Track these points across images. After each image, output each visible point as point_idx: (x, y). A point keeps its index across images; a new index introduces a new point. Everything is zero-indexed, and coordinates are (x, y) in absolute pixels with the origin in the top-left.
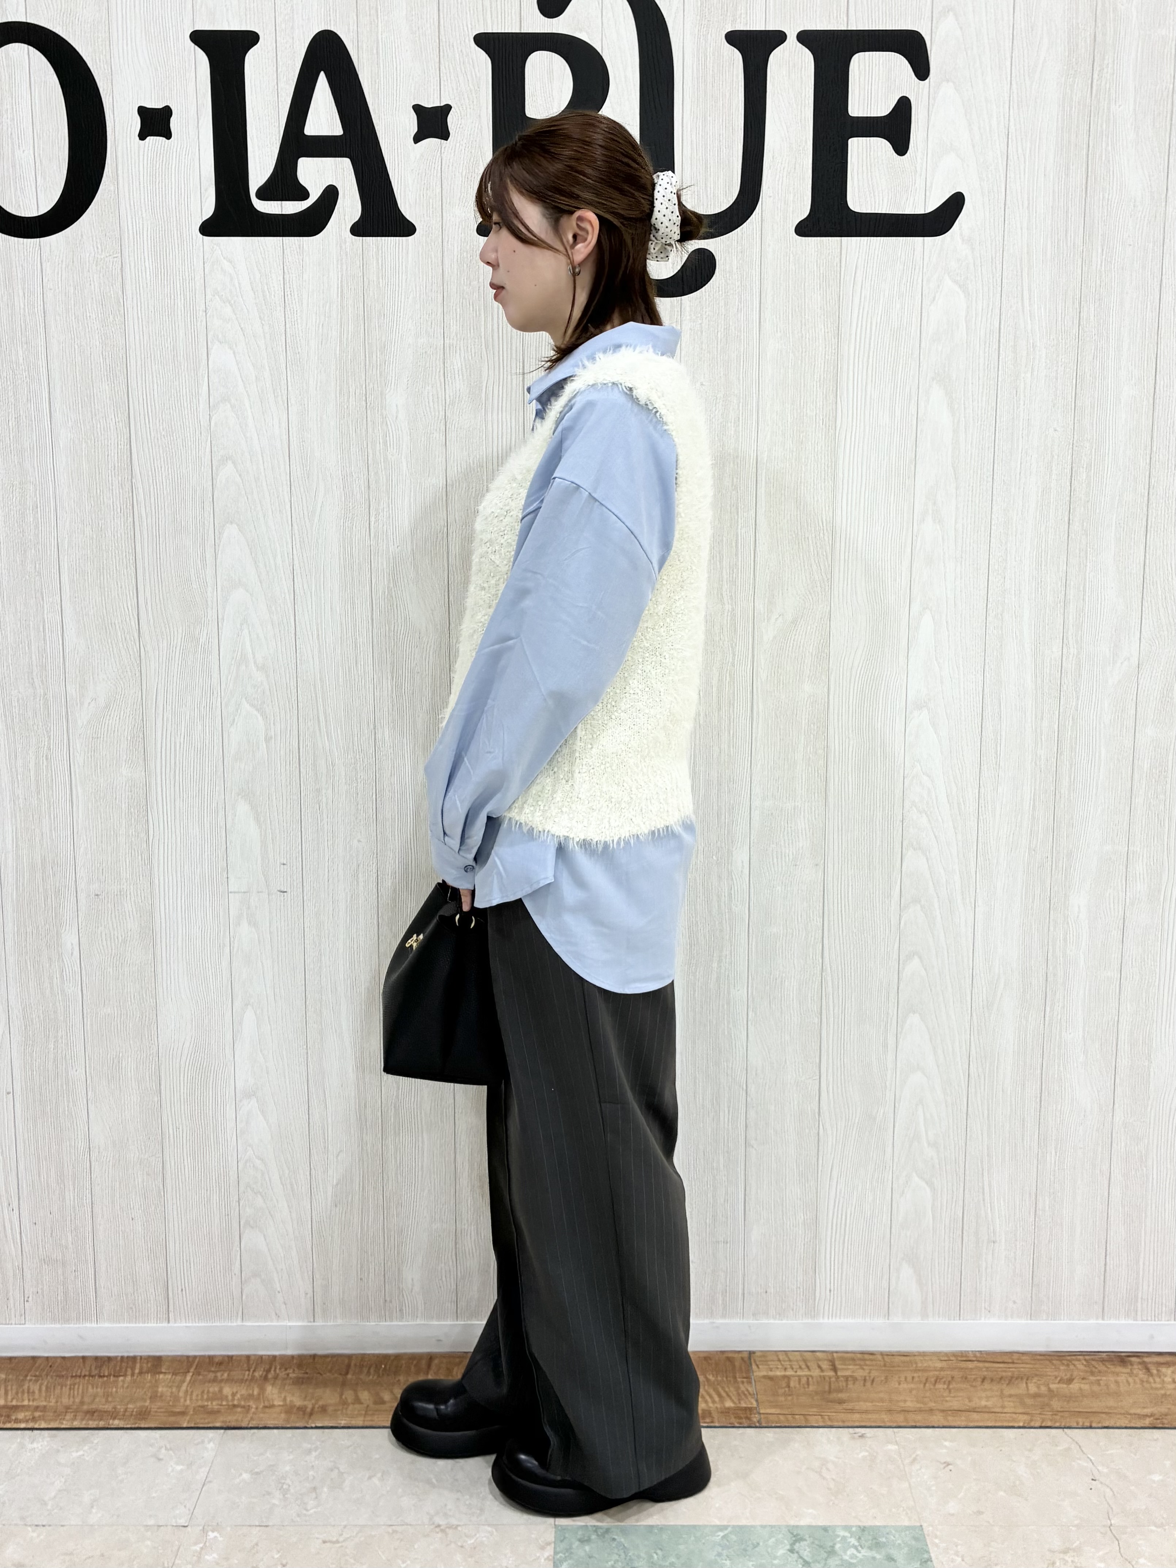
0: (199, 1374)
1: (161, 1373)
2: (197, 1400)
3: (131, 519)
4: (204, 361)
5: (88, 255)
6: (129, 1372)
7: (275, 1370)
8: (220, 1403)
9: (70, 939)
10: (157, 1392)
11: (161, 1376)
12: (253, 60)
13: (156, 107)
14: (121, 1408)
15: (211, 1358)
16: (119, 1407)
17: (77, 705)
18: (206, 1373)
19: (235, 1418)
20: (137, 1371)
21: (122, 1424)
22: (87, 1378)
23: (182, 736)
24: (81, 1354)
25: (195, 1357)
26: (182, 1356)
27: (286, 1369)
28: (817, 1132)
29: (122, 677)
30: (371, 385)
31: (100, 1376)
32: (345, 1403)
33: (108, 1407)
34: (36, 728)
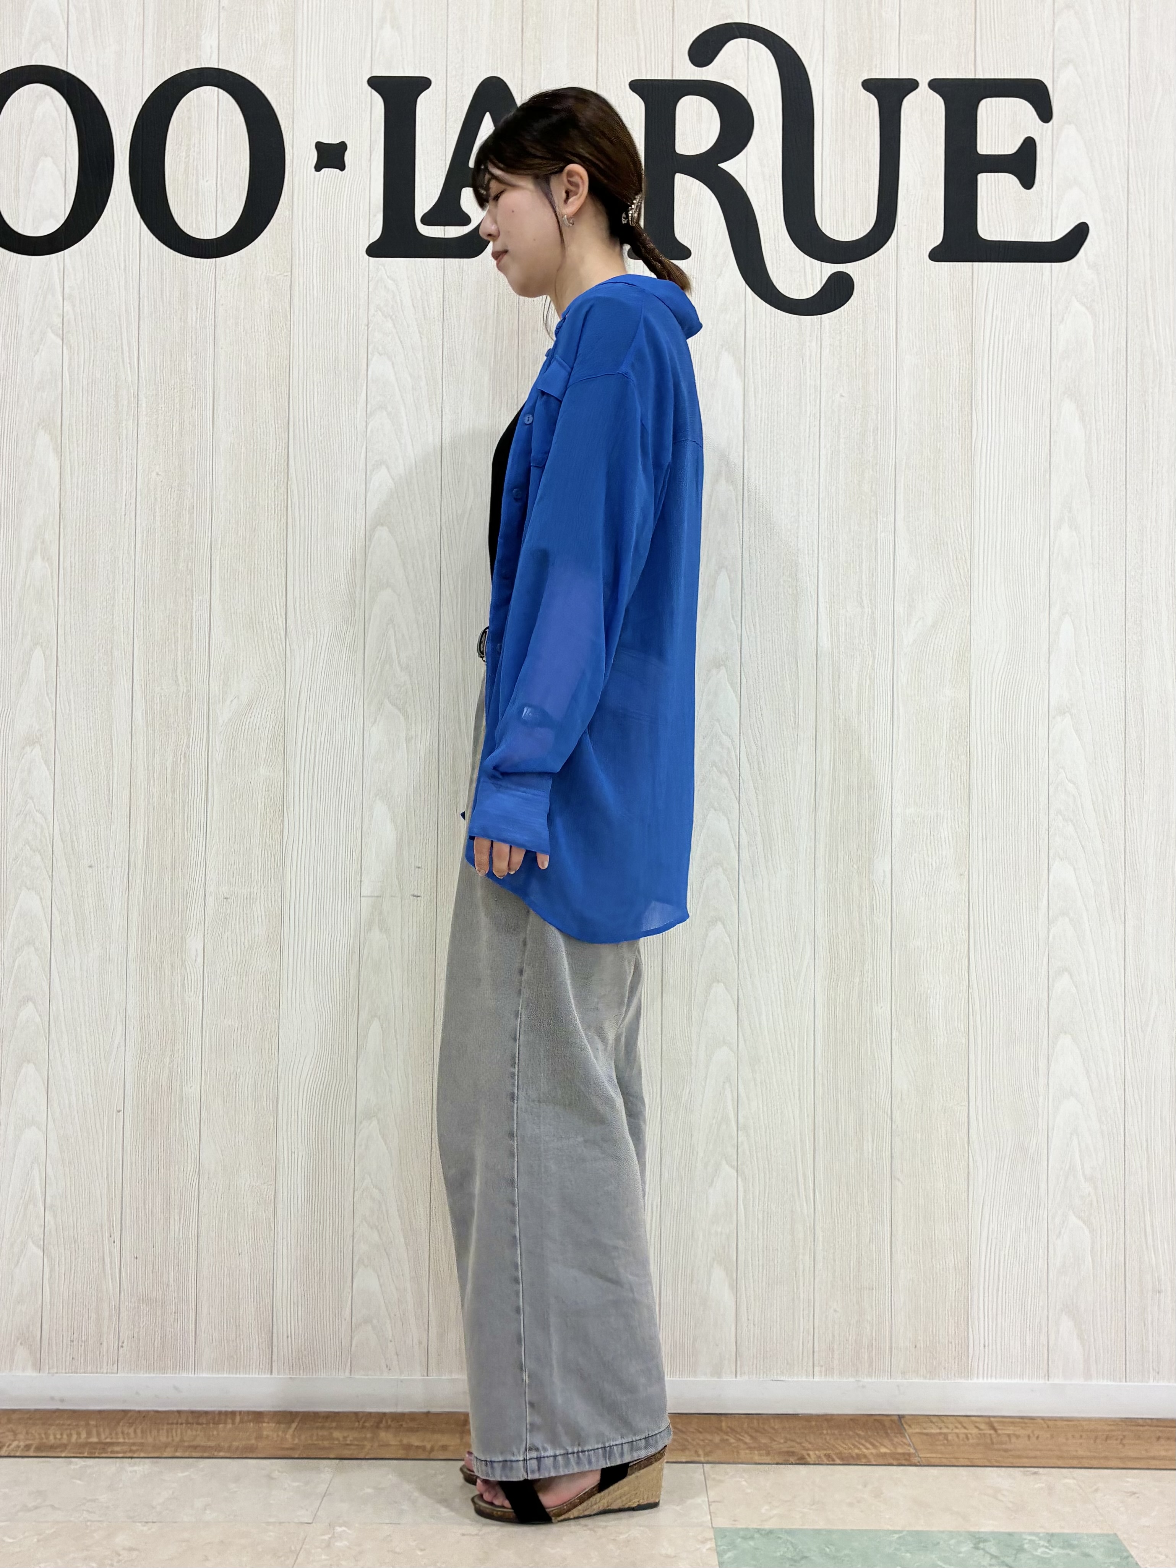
0: (305, 1423)
1: (264, 1422)
2: (306, 1440)
3: (284, 520)
4: (364, 372)
5: (260, 274)
6: (229, 1420)
7: (387, 1422)
8: (331, 1442)
9: (194, 944)
10: (262, 1434)
11: (264, 1425)
12: (424, 103)
15: (315, 1413)
16: (222, 1444)
17: (219, 702)
18: (312, 1423)
19: (350, 1452)
20: (238, 1420)
21: (228, 1455)
22: (184, 1426)
23: (323, 736)
24: (176, 1409)
25: (297, 1413)
26: (283, 1412)
27: (398, 1422)
28: (967, 1165)
29: (267, 674)
31: (199, 1425)
33: (211, 1444)
34: (176, 725)
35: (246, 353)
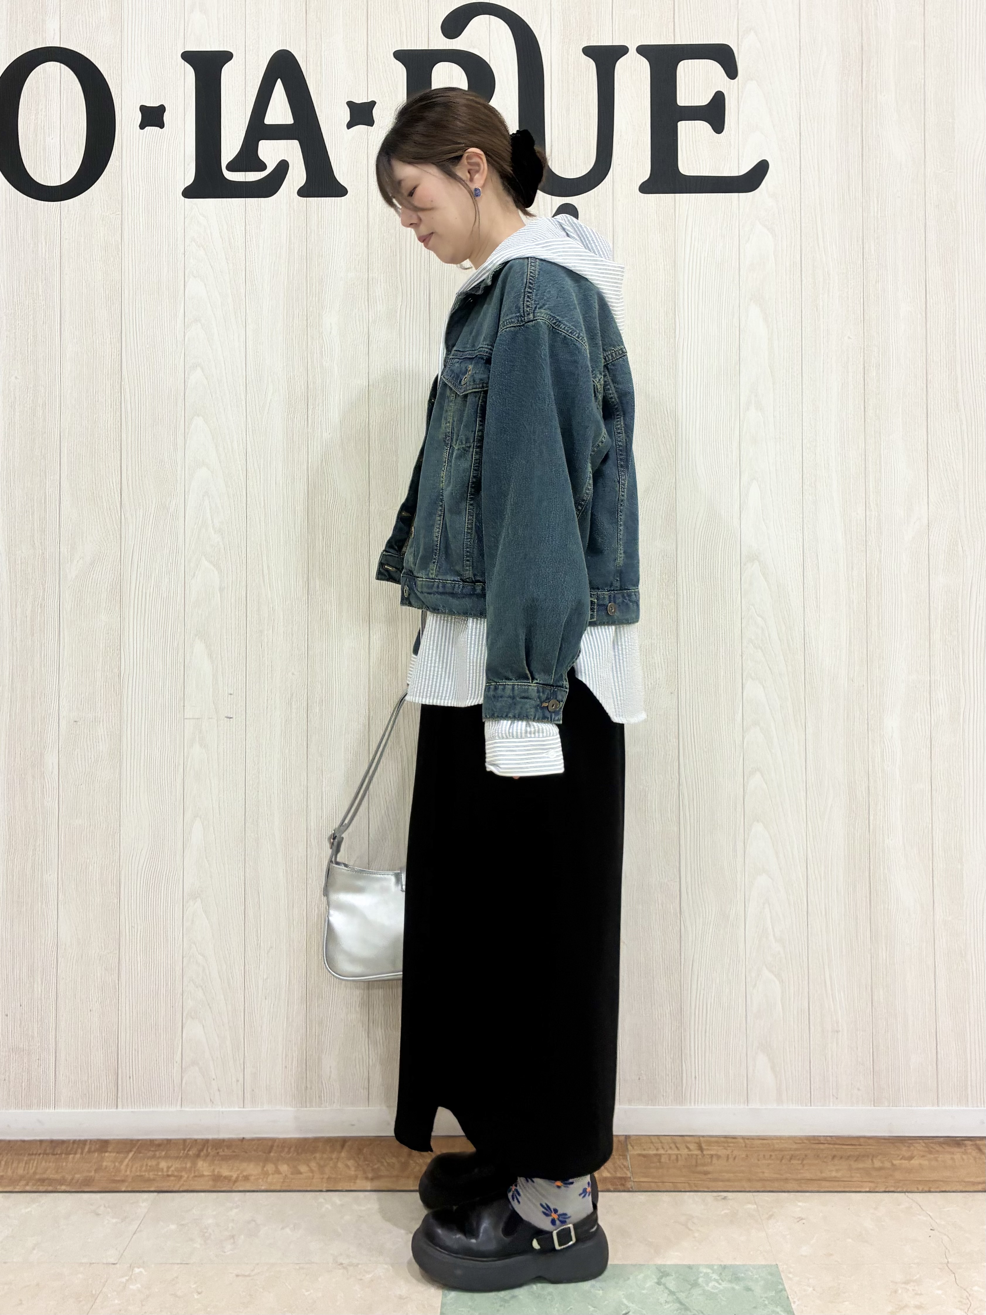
0: (140, 1153)
1: (106, 1152)
2: (137, 1172)
3: (118, 413)
4: (182, 292)
5: (96, 213)
6: (79, 1151)
7: (207, 1150)
8: (156, 1173)
9: (51, 759)
10: (102, 1165)
11: (107, 1154)
12: (227, 72)
13: (154, 106)
14: (69, 1177)
15: (152, 1141)
16: (67, 1176)
17: (68, 562)
18: (146, 1152)
19: (169, 1184)
20: (86, 1149)
21: (68, 1189)
22: (41, 1156)
23: (152, 588)
24: (38, 1138)
25: (138, 1140)
26: (126, 1140)
27: (216, 1149)
28: (679, 929)
29: (106, 539)
30: (311, 309)
31: (53, 1154)
32: (266, 1174)
33: (57, 1177)
34: (33, 581)
35: (86, 278)
